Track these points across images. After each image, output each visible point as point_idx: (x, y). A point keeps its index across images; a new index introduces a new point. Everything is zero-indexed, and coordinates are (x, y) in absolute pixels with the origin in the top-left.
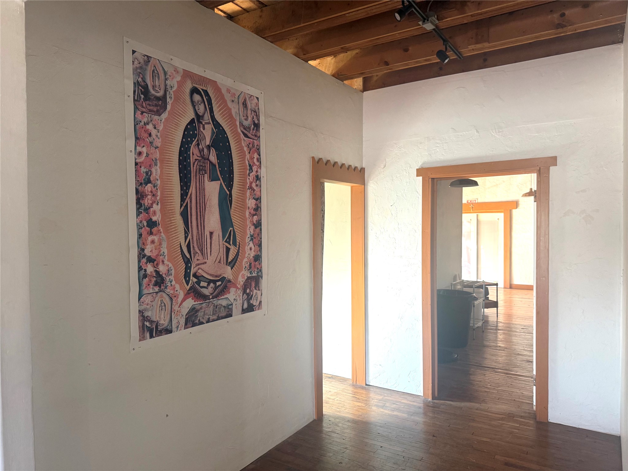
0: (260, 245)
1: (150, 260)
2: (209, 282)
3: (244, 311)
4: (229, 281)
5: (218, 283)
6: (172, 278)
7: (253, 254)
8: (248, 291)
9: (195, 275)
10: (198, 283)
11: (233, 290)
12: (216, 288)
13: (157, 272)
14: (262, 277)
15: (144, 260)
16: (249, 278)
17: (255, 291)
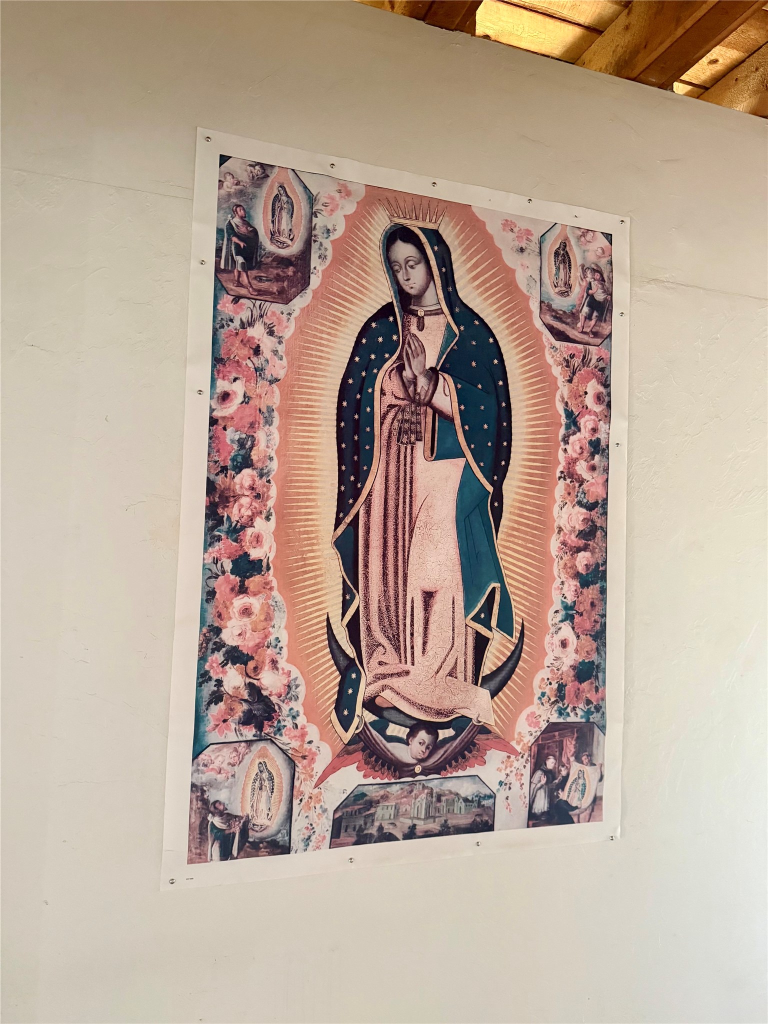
0: (599, 635)
1: (235, 656)
2: (416, 726)
3: (534, 819)
4: (484, 730)
5: (443, 734)
6: (298, 706)
7: (570, 658)
8: (551, 763)
9: (370, 704)
10: (381, 727)
11: (495, 757)
12: (435, 746)
13: (255, 690)
14: (603, 728)
15: (219, 656)
16: (552, 727)
17: (575, 767)
